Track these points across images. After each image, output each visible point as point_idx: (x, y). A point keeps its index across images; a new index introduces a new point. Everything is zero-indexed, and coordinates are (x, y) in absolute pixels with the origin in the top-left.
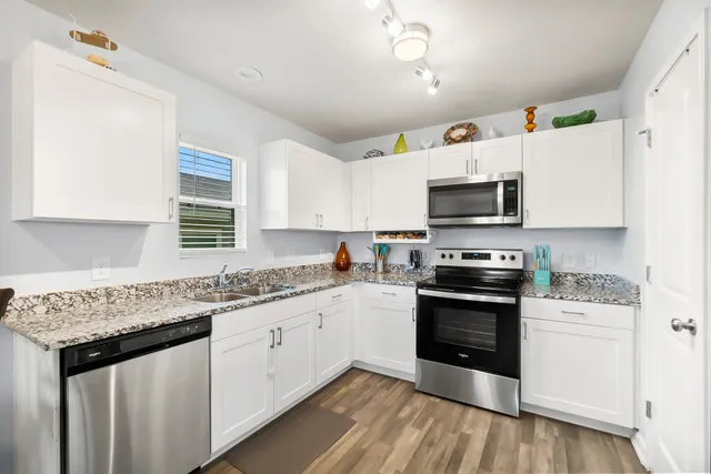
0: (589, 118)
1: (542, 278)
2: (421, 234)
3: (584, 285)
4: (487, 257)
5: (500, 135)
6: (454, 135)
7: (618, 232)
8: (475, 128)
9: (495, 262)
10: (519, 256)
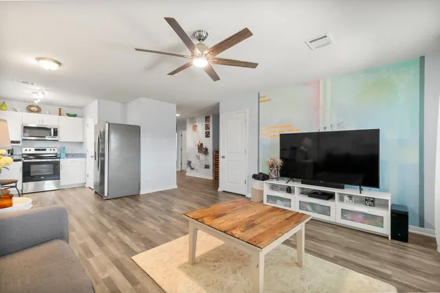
0: (75, 116)
1: (63, 155)
2: (18, 142)
3: (73, 156)
4: (45, 150)
5: (50, 114)
6: (32, 109)
7: (82, 143)
8: (40, 108)
9: (48, 151)
10: (56, 149)
